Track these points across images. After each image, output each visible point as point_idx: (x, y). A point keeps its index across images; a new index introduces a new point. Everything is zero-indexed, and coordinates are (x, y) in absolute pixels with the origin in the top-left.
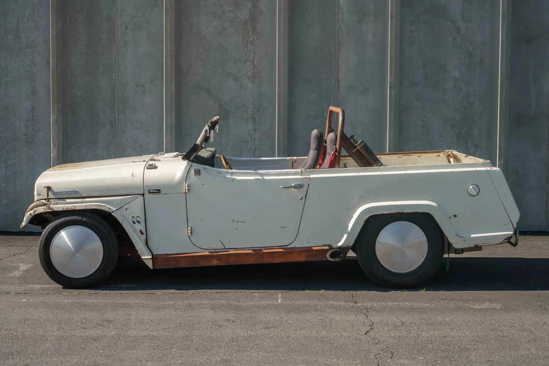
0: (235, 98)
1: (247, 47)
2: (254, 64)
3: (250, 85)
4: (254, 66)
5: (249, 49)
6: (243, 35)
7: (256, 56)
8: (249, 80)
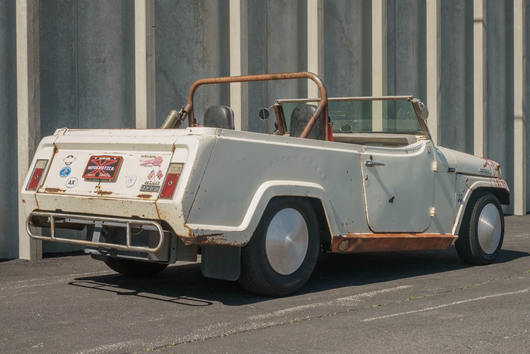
0: (189, 84)
1: (197, 26)
2: (203, 46)
3: (201, 70)
4: (204, 49)
5: (199, 28)
6: (194, 11)
7: (205, 38)
8: (200, 64)
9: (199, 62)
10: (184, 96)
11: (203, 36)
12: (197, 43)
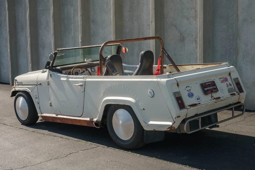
0: (187, 30)
3: (194, 22)
8: (193, 19)
9: (193, 18)
10: (185, 36)
11: (195, 5)
12: (192, 9)
